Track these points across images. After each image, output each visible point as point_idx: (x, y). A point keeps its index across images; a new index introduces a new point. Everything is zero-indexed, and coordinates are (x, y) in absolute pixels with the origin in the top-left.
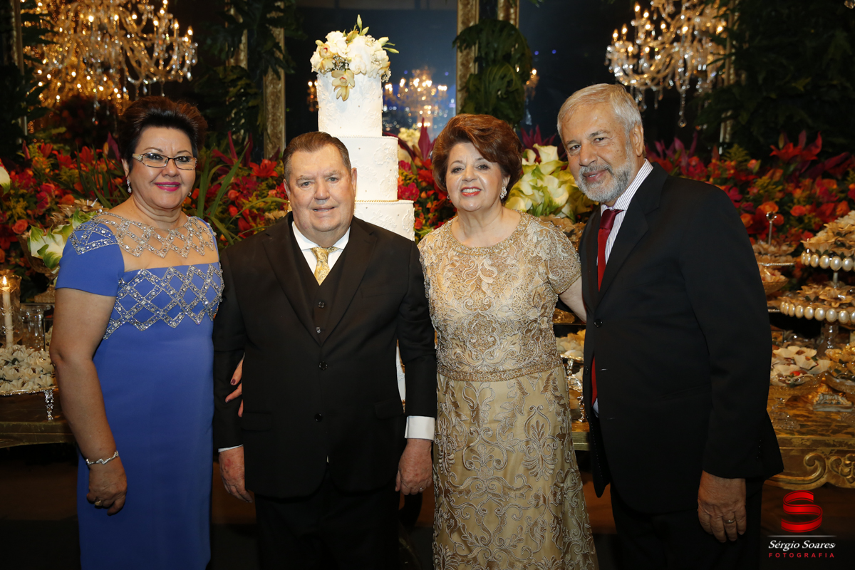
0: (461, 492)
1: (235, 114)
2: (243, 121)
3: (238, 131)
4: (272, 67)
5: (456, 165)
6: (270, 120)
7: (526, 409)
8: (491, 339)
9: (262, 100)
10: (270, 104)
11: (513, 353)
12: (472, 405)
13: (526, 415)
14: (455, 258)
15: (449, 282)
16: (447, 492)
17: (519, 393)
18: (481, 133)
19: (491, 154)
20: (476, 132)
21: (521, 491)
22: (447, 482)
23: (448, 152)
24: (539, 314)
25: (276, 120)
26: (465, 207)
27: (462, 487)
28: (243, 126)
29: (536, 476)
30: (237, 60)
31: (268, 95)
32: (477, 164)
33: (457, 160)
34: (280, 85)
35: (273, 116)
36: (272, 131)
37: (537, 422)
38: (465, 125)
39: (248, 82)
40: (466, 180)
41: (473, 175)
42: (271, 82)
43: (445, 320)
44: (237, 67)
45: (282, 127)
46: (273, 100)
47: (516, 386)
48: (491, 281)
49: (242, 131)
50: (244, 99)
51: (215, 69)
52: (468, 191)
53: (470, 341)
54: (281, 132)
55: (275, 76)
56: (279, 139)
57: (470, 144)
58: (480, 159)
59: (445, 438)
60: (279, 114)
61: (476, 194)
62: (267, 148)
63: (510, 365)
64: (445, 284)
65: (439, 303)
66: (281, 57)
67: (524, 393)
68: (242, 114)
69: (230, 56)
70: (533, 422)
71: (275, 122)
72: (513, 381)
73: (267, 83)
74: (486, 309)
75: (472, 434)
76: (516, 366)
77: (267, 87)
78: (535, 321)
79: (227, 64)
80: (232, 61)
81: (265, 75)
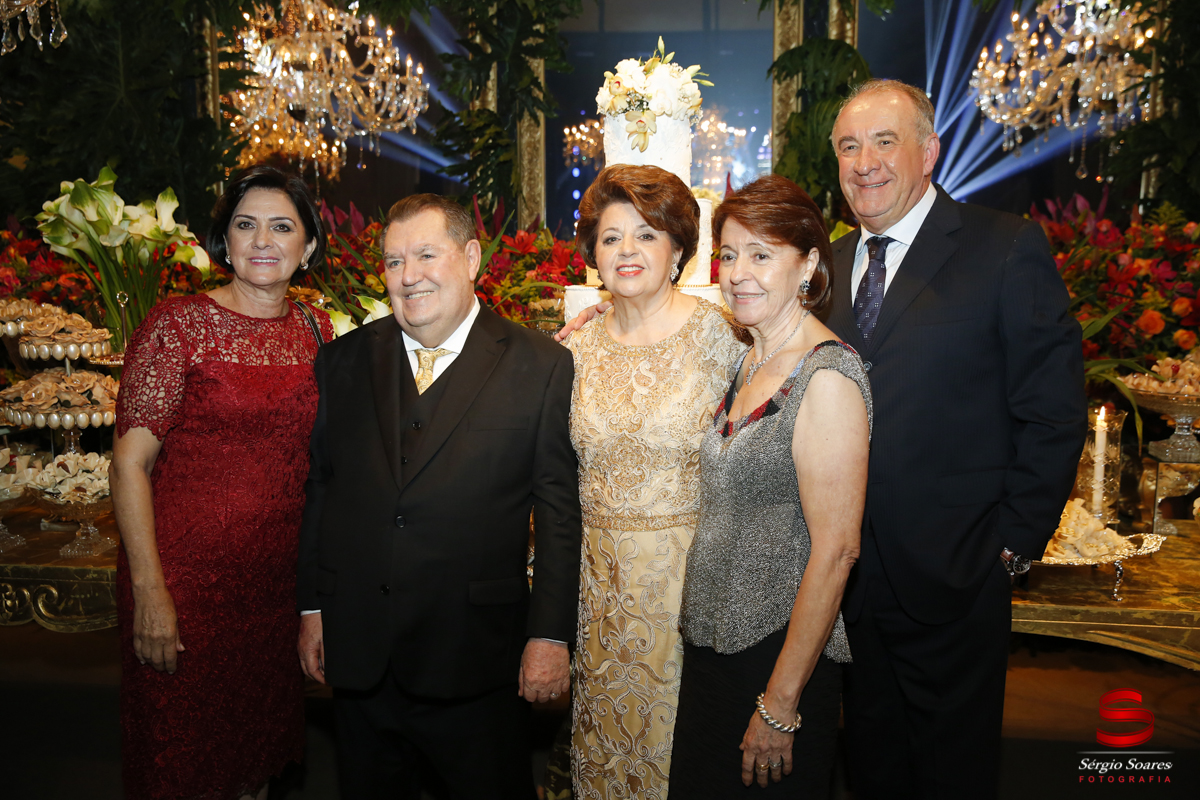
0: (596, 679)
1: (481, 172)
2: (491, 181)
3: (485, 194)
4: (528, 109)
5: (609, 233)
6: (526, 179)
7: (681, 571)
8: (638, 473)
9: (516, 154)
10: (526, 158)
11: (666, 494)
12: (610, 562)
13: (682, 580)
15: (592, 390)
16: (581, 678)
17: (672, 549)
18: (645, 191)
19: (658, 219)
20: (638, 189)
21: (673, 685)
22: (583, 664)
23: (599, 215)
25: (534, 179)
26: (621, 291)
27: (597, 673)
28: (491, 188)
30: (485, 102)
31: (524, 147)
32: (640, 232)
33: (611, 226)
34: (539, 134)
35: (530, 173)
36: (529, 193)
38: (622, 179)
39: (498, 129)
40: (623, 255)
41: (634, 247)
42: (527, 130)
43: (582, 442)
44: (484, 110)
45: (541, 188)
46: (529, 153)
47: (669, 540)
48: (646, 392)
49: (490, 195)
50: (492, 152)
52: (626, 269)
53: (611, 474)
54: (540, 198)
55: (533, 122)
56: (538, 206)
57: (630, 206)
58: (642, 226)
60: (537, 171)
61: (637, 273)
62: (521, 216)
63: (660, 509)
64: (587, 393)
65: (578, 418)
66: (541, 96)
67: (680, 549)
68: (490, 172)
69: (475, 97)
71: (533, 182)
72: (666, 532)
73: (522, 130)
74: (634, 431)
75: (609, 600)
76: (670, 512)
77: (521, 135)
79: (470, 108)
80: (477, 103)
81: (520, 121)
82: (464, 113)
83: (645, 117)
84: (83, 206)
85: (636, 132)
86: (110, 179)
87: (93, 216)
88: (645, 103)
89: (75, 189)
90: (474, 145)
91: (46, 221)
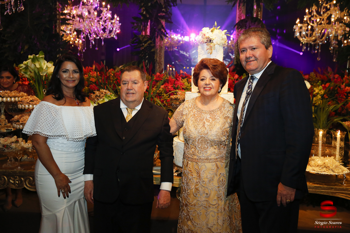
0: (192, 205)
1: (144, 54)
2: (147, 57)
3: (145, 61)
4: (160, 35)
5: (202, 78)
6: (158, 56)
7: (218, 174)
8: (206, 147)
9: (155, 49)
10: (158, 50)
11: (214, 152)
12: (198, 171)
13: (218, 176)
14: (196, 113)
15: (192, 122)
16: (186, 205)
17: (216, 168)
18: (214, 67)
19: (217, 75)
20: (211, 66)
21: (215, 206)
22: (187, 201)
23: (200, 72)
24: (226, 139)
25: (161, 57)
26: (205, 94)
27: (193, 203)
28: (147, 59)
29: (221, 200)
30: (146, 32)
31: (158, 47)
32: (211, 78)
33: (203, 76)
34: (163, 43)
35: (159, 55)
36: (159, 61)
37: (222, 179)
38: (207, 63)
39: (151, 41)
40: (206, 84)
41: (209, 82)
42: (159, 41)
43: (189, 137)
44: (146, 35)
45: (163, 59)
47: (215, 165)
48: (209, 124)
49: (147, 61)
50: (148, 48)
51: (138, 36)
52: (207, 88)
53: (198, 146)
54: (162, 62)
55: (161, 39)
56: (161, 64)
57: (209, 70)
59: (186, 184)
60: (162, 54)
61: (210, 90)
62: (156, 68)
63: (213, 157)
64: (191, 123)
65: (188, 130)
66: (164, 31)
67: (218, 168)
68: (147, 54)
69: (143, 31)
70: (221, 179)
71: (160, 57)
72: (214, 163)
73: (157, 41)
74: (205, 135)
75: (197, 183)
76: (215, 157)
77: (157, 43)
78: (224, 141)
79: (142, 34)
80: (144, 32)
81: (157, 38)
82: (140, 36)
83: (212, 45)
84: (35, 63)
85: (209, 49)
87: (38, 66)
88: (212, 41)
89: (33, 58)
90: (143, 46)
91: (22, 67)
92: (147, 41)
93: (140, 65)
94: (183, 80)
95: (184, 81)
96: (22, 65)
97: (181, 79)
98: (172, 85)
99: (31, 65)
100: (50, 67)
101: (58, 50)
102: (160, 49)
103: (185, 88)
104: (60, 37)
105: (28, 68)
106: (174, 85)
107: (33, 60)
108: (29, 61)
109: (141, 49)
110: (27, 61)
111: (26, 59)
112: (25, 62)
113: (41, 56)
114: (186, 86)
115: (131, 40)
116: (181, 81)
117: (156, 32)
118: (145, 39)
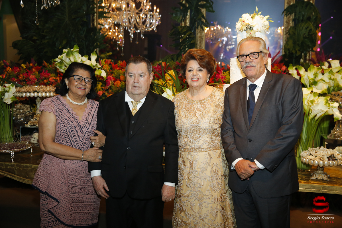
0: (185, 196)
1: (184, 46)
4: (200, 26)
5: (190, 69)
7: (211, 164)
8: (199, 136)
9: (195, 40)
10: (199, 42)
11: (207, 141)
12: (190, 161)
13: (211, 166)
14: (187, 104)
16: (179, 196)
17: (209, 157)
19: (204, 65)
20: (198, 57)
21: (209, 197)
22: (180, 192)
23: (187, 63)
26: (192, 85)
27: (185, 194)
29: (214, 191)
30: (185, 23)
31: (198, 38)
32: (198, 69)
33: (190, 67)
34: (203, 34)
38: (194, 54)
39: (190, 33)
40: (194, 75)
41: (196, 73)
43: (181, 127)
44: (185, 26)
47: (208, 155)
48: (200, 113)
50: (188, 40)
51: (177, 27)
52: (194, 79)
53: (190, 136)
55: (201, 30)
58: (199, 67)
59: (179, 175)
60: (202, 46)
61: (197, 80)
63: (206, 146)
64: (182, 113)
65: (180, 121)
66: (204, 21)
67: (211, 158)
69: (183, 21)
70: (214, 169)
72: (206, 152)
74: (197, 124)
75: (190, 173)
76: (208, 147)
77: (197, 34)
78: (216, 129)
79: (181, 25)
80: (183, 23)
81: (197, 29)
82: (179, 27)
84: (69, 57)
86: (77, 49)
89: (68, 52)
90: (182, 37)
91: (57, 61)
92: (187, 31)
93: (179, 58)
94: (224, 73)
95: (226, 74)
96: (57, 59)
97: (222, 72)
98: (213, 79)
99: (66, 59)
100: (85, 60)
101: (95, 44)
102: (200, 40)
103: (227, 82)
104: (98, 30)
105: (63, 62)
106: (215, 79)
107: (68, 55)
108: (64, 55)
109: (180, 41)
110: (62, 55)
111: (61, 53)
112: (59, 56)
113: (76, 49)
114: (227, 79)
115: (170, 31)
116: (222, 74)
117: (196, 23)
118: (185, 30)
